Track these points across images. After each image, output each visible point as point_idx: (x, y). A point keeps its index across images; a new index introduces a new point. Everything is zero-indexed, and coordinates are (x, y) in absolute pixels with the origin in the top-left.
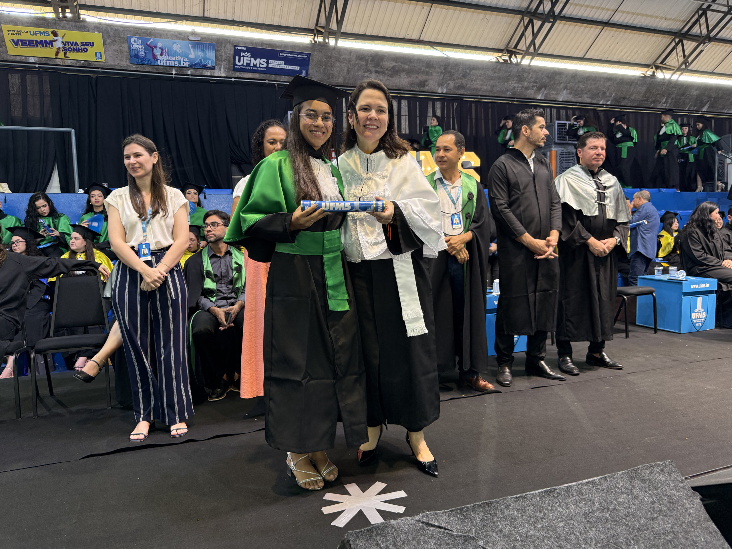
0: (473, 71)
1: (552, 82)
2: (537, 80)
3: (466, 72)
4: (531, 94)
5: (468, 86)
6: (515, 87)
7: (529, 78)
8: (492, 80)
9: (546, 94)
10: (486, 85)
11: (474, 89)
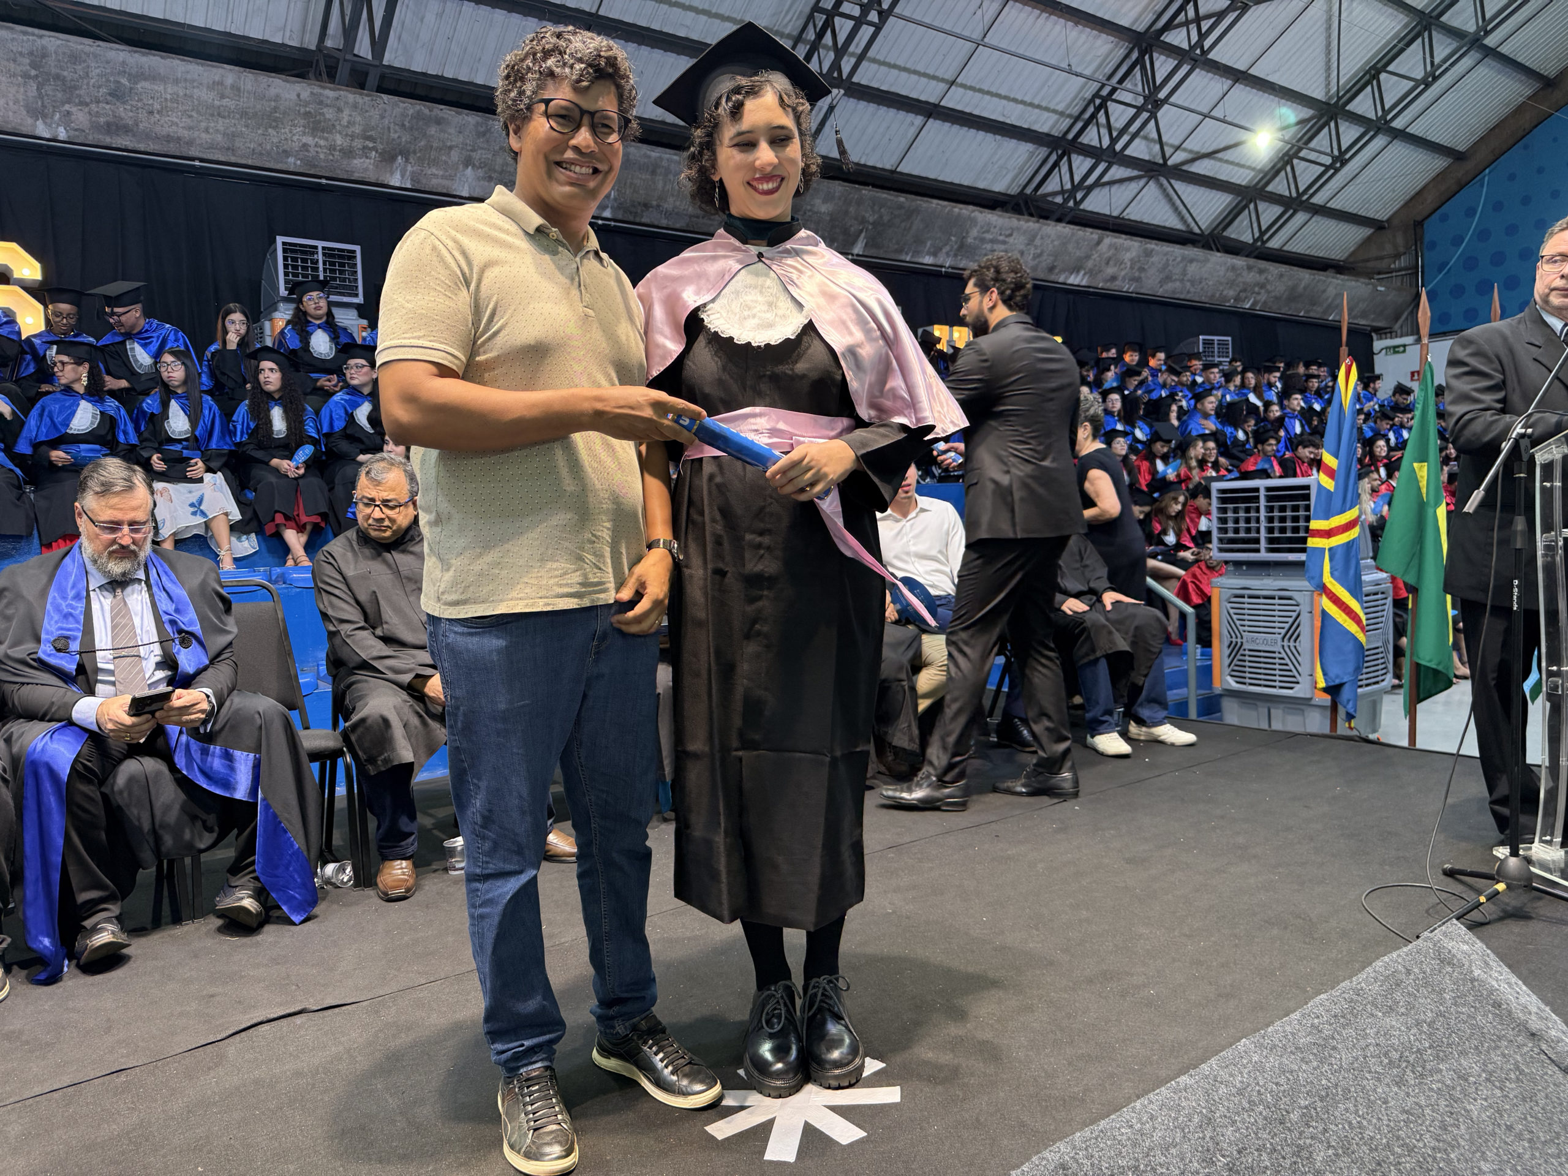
0: (142, 85)
1: (422, 143)
2: (372, 133)
3: (118, 82)
4: (366, 169)
5: (141, 126)
6: (305, 145)
7: (345, 122)
8: (219, 115)
9: (413, 173)
10: (207, 130)
11: (168, 138)
